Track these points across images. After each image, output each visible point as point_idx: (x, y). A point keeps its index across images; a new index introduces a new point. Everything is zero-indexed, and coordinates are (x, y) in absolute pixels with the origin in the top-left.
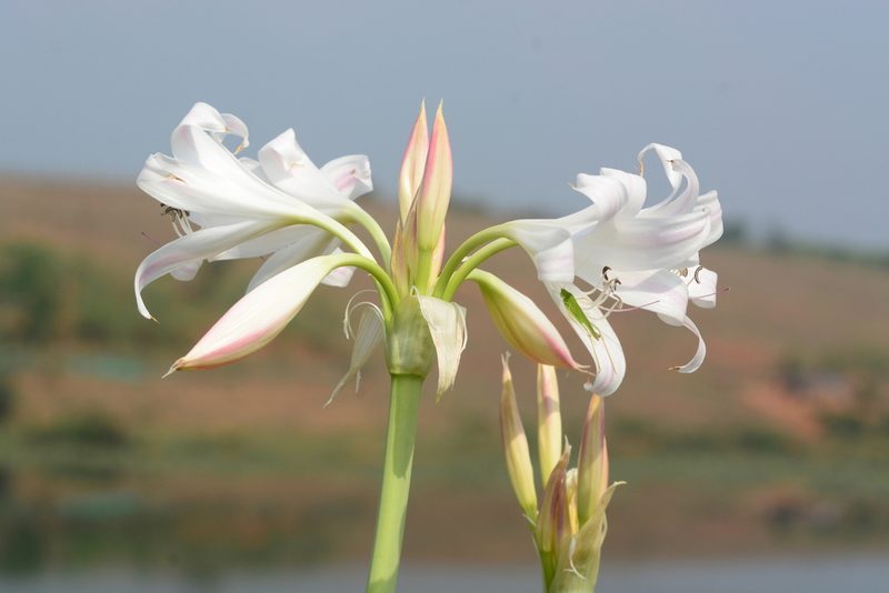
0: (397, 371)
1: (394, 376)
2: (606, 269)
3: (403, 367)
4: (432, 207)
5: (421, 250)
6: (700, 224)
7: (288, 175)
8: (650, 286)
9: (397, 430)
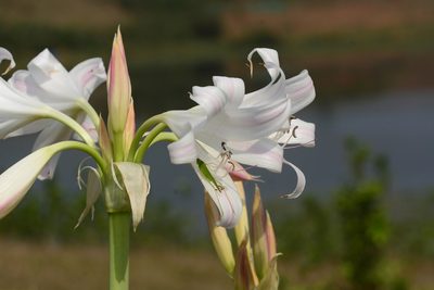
0: (111, 211)
1: (109, 214)
2: (223, 144)
3: (114, 208)
4: (117, 105)
5: (114, 133)
6: (283, 106)
7: (49, 78)
8: (256, 150)
9: (116, 248)
